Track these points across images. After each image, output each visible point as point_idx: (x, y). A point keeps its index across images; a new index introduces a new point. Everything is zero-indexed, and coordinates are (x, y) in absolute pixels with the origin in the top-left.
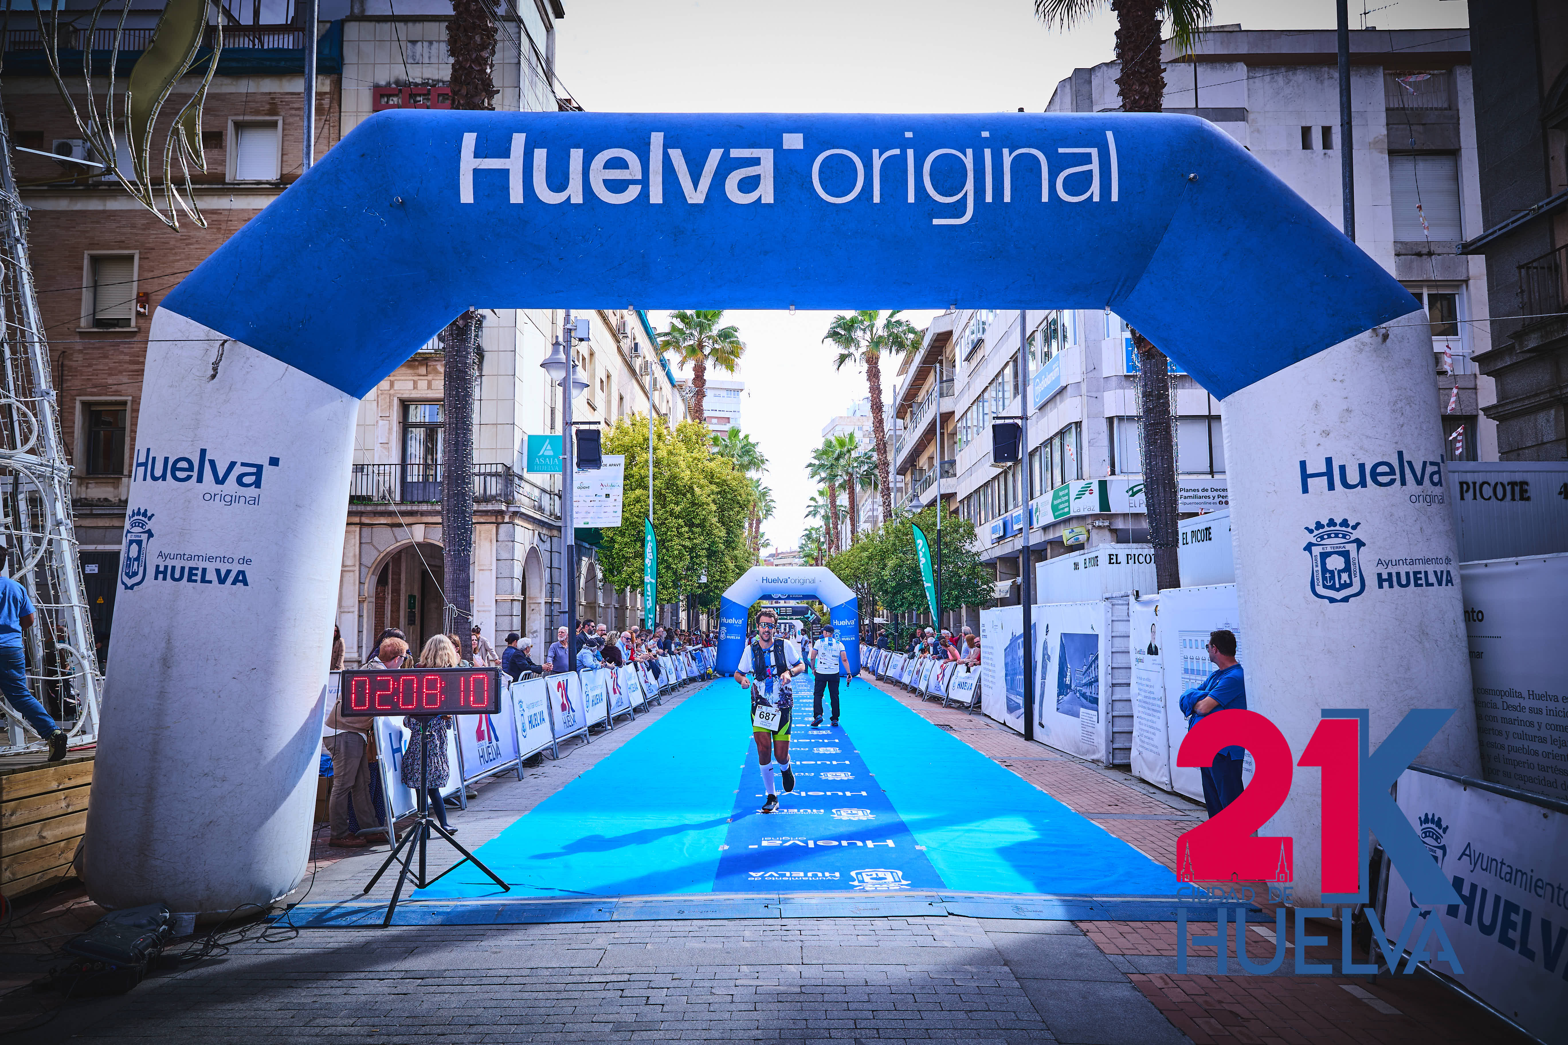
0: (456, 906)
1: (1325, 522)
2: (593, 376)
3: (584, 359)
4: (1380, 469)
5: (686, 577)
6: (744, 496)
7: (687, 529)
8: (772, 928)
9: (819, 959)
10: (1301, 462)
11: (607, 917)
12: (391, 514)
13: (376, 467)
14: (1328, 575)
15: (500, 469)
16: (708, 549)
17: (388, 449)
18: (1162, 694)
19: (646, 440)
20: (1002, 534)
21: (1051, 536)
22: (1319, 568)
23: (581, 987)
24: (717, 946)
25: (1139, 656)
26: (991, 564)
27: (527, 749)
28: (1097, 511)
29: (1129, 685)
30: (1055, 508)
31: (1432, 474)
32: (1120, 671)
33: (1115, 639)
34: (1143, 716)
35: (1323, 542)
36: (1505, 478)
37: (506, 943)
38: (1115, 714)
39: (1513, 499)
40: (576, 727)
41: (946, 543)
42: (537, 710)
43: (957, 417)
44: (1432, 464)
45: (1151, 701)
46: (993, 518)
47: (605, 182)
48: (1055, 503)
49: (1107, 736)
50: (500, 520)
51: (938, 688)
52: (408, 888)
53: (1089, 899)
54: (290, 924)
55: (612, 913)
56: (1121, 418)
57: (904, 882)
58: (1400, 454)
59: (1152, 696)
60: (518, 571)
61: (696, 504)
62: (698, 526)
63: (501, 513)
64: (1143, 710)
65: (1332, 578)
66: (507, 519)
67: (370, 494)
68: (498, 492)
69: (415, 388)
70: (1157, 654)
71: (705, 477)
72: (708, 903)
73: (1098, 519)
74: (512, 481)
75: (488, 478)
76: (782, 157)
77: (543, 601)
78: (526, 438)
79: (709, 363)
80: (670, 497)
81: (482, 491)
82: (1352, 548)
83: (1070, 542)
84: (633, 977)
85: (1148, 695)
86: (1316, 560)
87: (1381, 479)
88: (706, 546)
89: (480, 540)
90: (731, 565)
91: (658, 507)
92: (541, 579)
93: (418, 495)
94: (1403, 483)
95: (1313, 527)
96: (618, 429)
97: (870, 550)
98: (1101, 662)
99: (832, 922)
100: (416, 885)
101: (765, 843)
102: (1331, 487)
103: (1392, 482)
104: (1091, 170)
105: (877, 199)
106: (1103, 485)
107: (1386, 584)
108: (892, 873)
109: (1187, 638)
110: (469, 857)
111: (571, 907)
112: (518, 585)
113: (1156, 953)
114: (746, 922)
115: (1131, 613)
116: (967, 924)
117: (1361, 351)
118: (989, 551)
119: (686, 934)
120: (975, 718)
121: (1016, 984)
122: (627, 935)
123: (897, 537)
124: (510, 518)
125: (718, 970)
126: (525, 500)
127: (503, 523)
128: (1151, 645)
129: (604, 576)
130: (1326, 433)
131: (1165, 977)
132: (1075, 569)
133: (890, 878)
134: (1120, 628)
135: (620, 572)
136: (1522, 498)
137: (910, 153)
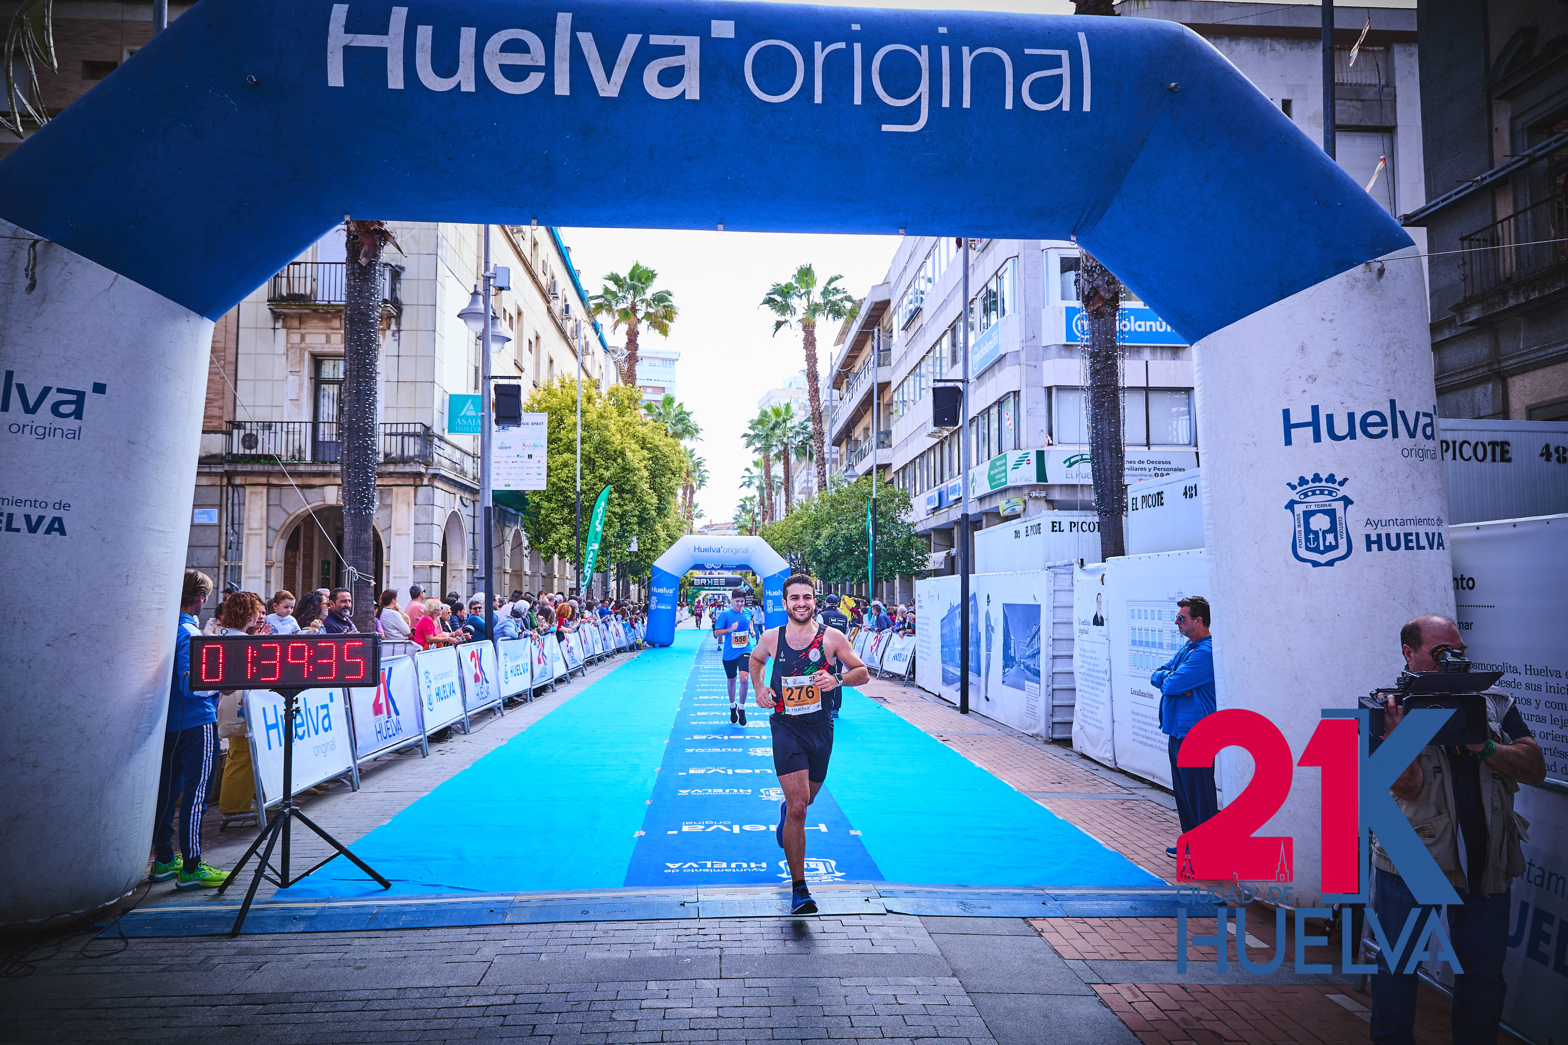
0: (324, 908)
1: (1309, 477)
2: (520, 336)
3: (511, 318)
4: (1371, 419)
5: (616, 545)
6: (676, 463)
7: (616, 495)
8: (688, 932)
9: (740, 971)
10: (1284, 410)
11: (499, 919)
12: (300, 474)
13: (285, 425)
14: (1311, 536)
15: (419, 429)
16: (638, 517)
17: (299, 407)
18: (1107, 667)
19: (574, 402)
20: (937, 505)
21: (987, 506)
22: (1302, 529)
23: (455, 1013)
24: (622, 956)
25: (1083, 627)
26: (926, 535)
27: (433, 724)
28: (1034, 481)
29: (1071, 657)
30: (991, 479)
31: (1425, 426)
32: (1061, 642)
33: (1057, 610)
34: (1086, 689)
35: (1306, 500)
36: (1486, 438)
37: (374, 955)
38: (1055, 686)
39: (1494, 460)
40: (489, 699)
41: (881, 513)
42: (446, 681)
43: (894, 386)
44: (1425, 415)
45: (1095, 674)
46: (928, 489)
47: (502, 67)
48: (992, 473)
49: (1047, 709)
50: (418, 483)
51: (872, 660)
52: (267, 890)
53: (1041, 892)
54: (120, 933)
55: (504, 914)
56: (1060, 388)
57: (838, 874)
58: (1393, 403)
59: (1096, 668)
60: (438, 538)
61: (627, 469)
62: (628, 492)
63: (420, 475)
64: (1087, 683)
65: (1316, 539)
66: (426, 482)
67: (278, 453)
68: (417, 453)
69: (328, 341)
70: (1103, 625)
71: (637, 442)
72: (617, 900)
73: (1035, 490)
74: (431, 442)
75: (406, 438)
76: (709, 46)
77: (465, 568)
78: (447, 398)
79: (643, 327)
80: (600, 461)
81: (399, 452)
82: (1339, 506)
83: (1006, 513)
84: (520, 999)
85: (1092, 667)
86: (1299, 519)
87: (1370, 430)
88: (637, 513)
89: (397, 503)
90: (663, 534)
91: (586, 472)
92: (463, 544)
93: (330, 454)
94: (1395, 435)
95: (1295, 482)
96: (545, 390)
97: (805, 519)
98: (1043, 633)
99: (757, 924)
100: (277, 884)
101: (685, 829)
102: (1317, 438)
103: (1384, 433)
104: (1062, 75)
105: (818, 99)
106: (1040, 455)
107: (1374, 547)
108: (824, 862)
109: (1136, 609)
110: (342, 850)
111: (458, 907)
112: (437, 551)
113: (1120, 957)
114: (657, 925)
115: (1075, 582)
116: (908, 923)
117: (1353, 287)
118: (924, 522)
119: (587, 941)
120: (910, 691)
121: (968, 1001)
122: (519, 943)
123: (832, 506)
124: (429, 480)
125: (623, 987)
126: (446, 463)
127: (422, 485)
128: (1096, 615)
129: (530, 542)
130: (1313, 379)
131: (1134, 988)
132: (1016, 537)
133: (822, 870)
134: (1063, 598)
135: (546, 540)
136: (1503, 460)
137: (857, 47)
